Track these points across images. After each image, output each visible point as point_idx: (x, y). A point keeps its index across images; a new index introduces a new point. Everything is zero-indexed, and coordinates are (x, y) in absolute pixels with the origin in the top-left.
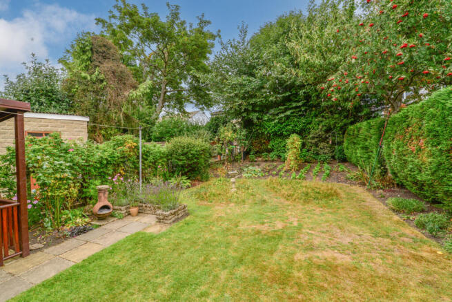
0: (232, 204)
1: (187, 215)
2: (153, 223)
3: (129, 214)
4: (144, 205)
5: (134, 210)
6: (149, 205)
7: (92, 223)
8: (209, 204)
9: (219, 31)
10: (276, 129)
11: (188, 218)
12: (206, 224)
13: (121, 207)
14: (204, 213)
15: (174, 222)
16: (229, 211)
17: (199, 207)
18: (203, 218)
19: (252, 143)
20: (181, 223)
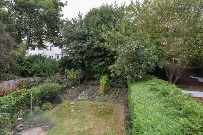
0: (72, 119)
1: (54, 126)
2: (41, 131)
3: (29, 127)
4: (35, 123)
5: (32, 126)
6: (38, 123)
7: (15, 133)
8: (62, 119)
9: (67, 2)
10: (98, 69)
11: (54, 127)
12: (61, 129)
13: (26, 125)
14: (61, 124)
15: (49, 129)
16: (70, 123)
17: (58, 121)
18: (60, 127)
19: (85, 74)
20: (52, 130)
